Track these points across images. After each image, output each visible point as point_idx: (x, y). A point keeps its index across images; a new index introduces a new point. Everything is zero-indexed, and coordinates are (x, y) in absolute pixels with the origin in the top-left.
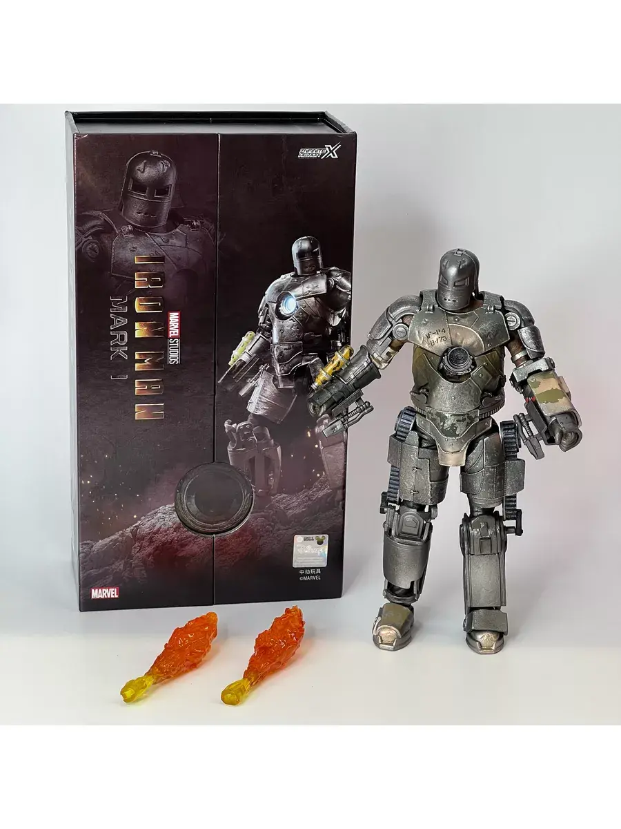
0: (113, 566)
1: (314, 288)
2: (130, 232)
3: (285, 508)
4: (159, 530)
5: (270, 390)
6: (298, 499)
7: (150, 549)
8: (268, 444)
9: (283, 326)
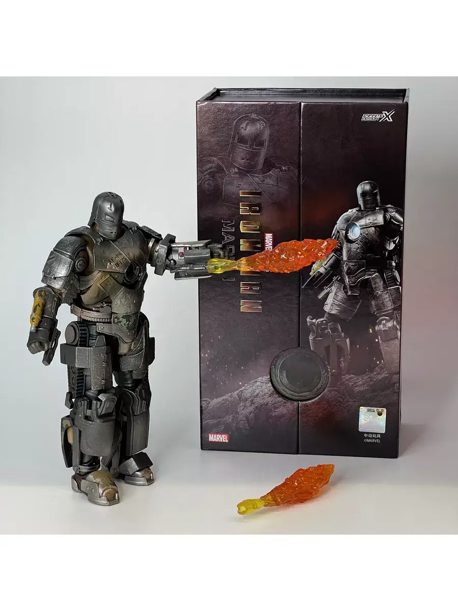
0: (225, 419)
1: (374, 221)
2: (236, 173)
3: (352, 385)
4: (258, 395)
5: (341, 295)
6: (363, 379)
7: (251, 409)
8: (340, 336)
9: (350, 248)
